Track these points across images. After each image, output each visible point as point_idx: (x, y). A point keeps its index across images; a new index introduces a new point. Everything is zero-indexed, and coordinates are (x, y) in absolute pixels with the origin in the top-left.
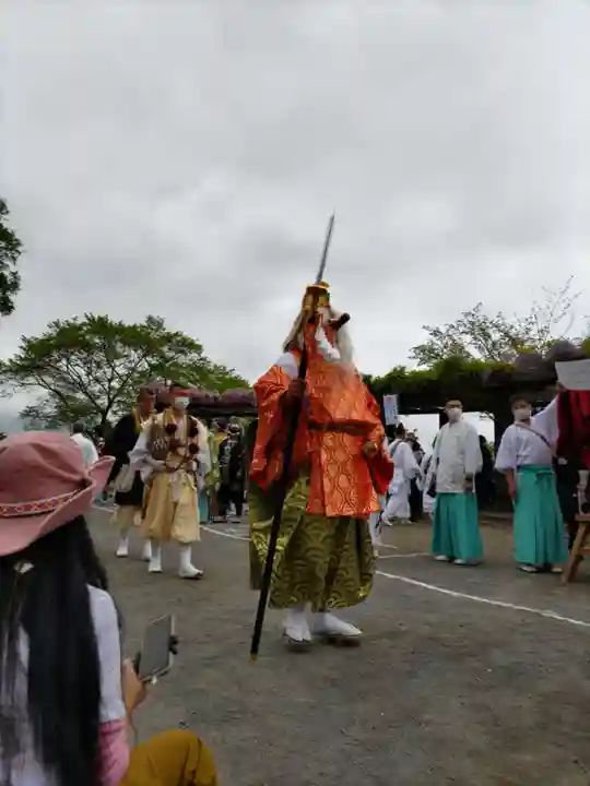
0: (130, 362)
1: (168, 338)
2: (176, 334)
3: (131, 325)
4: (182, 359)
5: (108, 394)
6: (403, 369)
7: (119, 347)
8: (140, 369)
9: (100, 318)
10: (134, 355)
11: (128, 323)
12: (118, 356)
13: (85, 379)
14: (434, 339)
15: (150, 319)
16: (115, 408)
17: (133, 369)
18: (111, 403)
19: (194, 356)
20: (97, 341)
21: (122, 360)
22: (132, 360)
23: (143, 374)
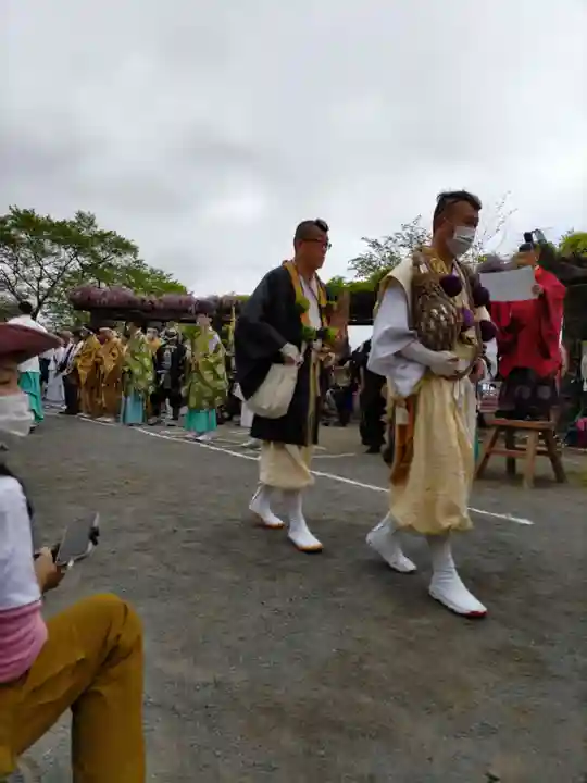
0: (61, 261)
1: (102, 237)
2: (109, 234)
3: (61, 220)
4: (117, 261)
5: (37, 294)
6: (341, 279)
7: (47, 245)
8: (71, 269)
9: (25, 211)
10: (65, 254)
11: (57, 218)
12: (46, 254)
13: (12, 278)
14: (373, 251)
15: (81, 215)
16: (45, 309)
17: (65, 269)
18: (40, 304)
19: (129, 257)
20: (23, 236)
21: (52, 259)
22: (62, 259)
23: (74, 274)
